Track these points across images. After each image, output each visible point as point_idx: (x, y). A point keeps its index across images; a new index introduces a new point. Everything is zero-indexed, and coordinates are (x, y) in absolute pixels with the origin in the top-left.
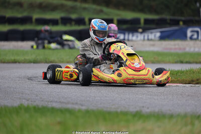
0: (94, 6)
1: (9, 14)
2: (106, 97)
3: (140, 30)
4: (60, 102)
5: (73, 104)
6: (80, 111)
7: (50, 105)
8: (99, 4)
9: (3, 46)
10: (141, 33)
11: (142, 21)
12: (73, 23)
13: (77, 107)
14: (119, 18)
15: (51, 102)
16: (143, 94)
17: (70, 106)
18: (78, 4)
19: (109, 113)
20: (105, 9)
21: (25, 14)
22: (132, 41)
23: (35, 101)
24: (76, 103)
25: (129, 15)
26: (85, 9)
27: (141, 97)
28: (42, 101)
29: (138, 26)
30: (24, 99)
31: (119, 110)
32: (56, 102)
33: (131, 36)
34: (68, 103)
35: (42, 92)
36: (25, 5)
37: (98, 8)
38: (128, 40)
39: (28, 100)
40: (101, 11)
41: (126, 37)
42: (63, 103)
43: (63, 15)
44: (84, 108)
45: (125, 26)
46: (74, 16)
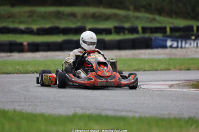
0: (147, 15)
1: (63, 24)
2: (160, 104)
3: (193, 37)
4: (114, 110)
5: (127, 111)
6: (133, 118)
7: (104, 113)
8: (151, 13)
9: (58, 56)
10: (194, 40)
11: (195, 28)
12: (126, 32)
13: (131, 114)
14: (172, 26)
15: (105, 109)
16: (197, 100)
17: (123, 114)
18: (131, 13)
19: (163, 120)
20: (158, 17)
21: (79, 24)
22: (185, 48)
23: (89, 110)
24: (130, 111)
25: (181, 23)
26: (137, 18)
27: (194, 103)
28: (97, 109)
29: (191, 33)
30: (79, 107)
31: (172, 117)
32: (110, 110)
33: (184, 43)
34: (122, 111)
35: (97, 100)
36: (79, 16)
37: (151, 16)
38: (181, 47)
39: (82, 109)
40: (154, 20)
41: (180, 45)
42: (118, 110)
43: (116, 24)
44: (137, 115)
45: (178, 34)
46: (127, 25)
